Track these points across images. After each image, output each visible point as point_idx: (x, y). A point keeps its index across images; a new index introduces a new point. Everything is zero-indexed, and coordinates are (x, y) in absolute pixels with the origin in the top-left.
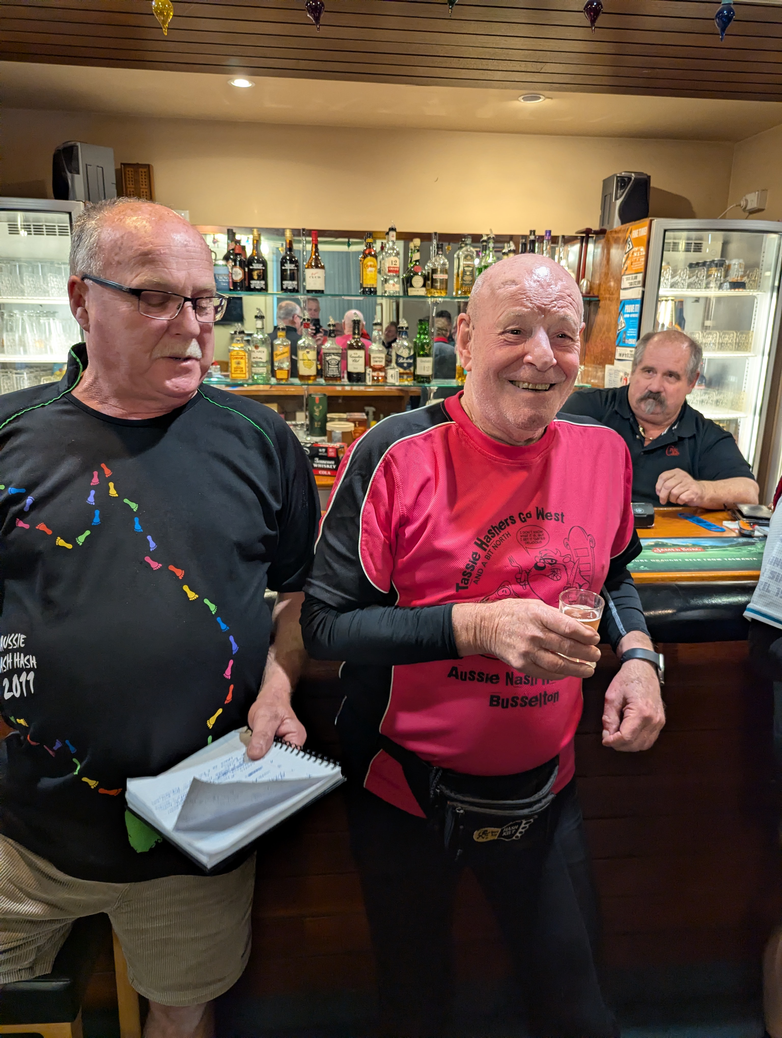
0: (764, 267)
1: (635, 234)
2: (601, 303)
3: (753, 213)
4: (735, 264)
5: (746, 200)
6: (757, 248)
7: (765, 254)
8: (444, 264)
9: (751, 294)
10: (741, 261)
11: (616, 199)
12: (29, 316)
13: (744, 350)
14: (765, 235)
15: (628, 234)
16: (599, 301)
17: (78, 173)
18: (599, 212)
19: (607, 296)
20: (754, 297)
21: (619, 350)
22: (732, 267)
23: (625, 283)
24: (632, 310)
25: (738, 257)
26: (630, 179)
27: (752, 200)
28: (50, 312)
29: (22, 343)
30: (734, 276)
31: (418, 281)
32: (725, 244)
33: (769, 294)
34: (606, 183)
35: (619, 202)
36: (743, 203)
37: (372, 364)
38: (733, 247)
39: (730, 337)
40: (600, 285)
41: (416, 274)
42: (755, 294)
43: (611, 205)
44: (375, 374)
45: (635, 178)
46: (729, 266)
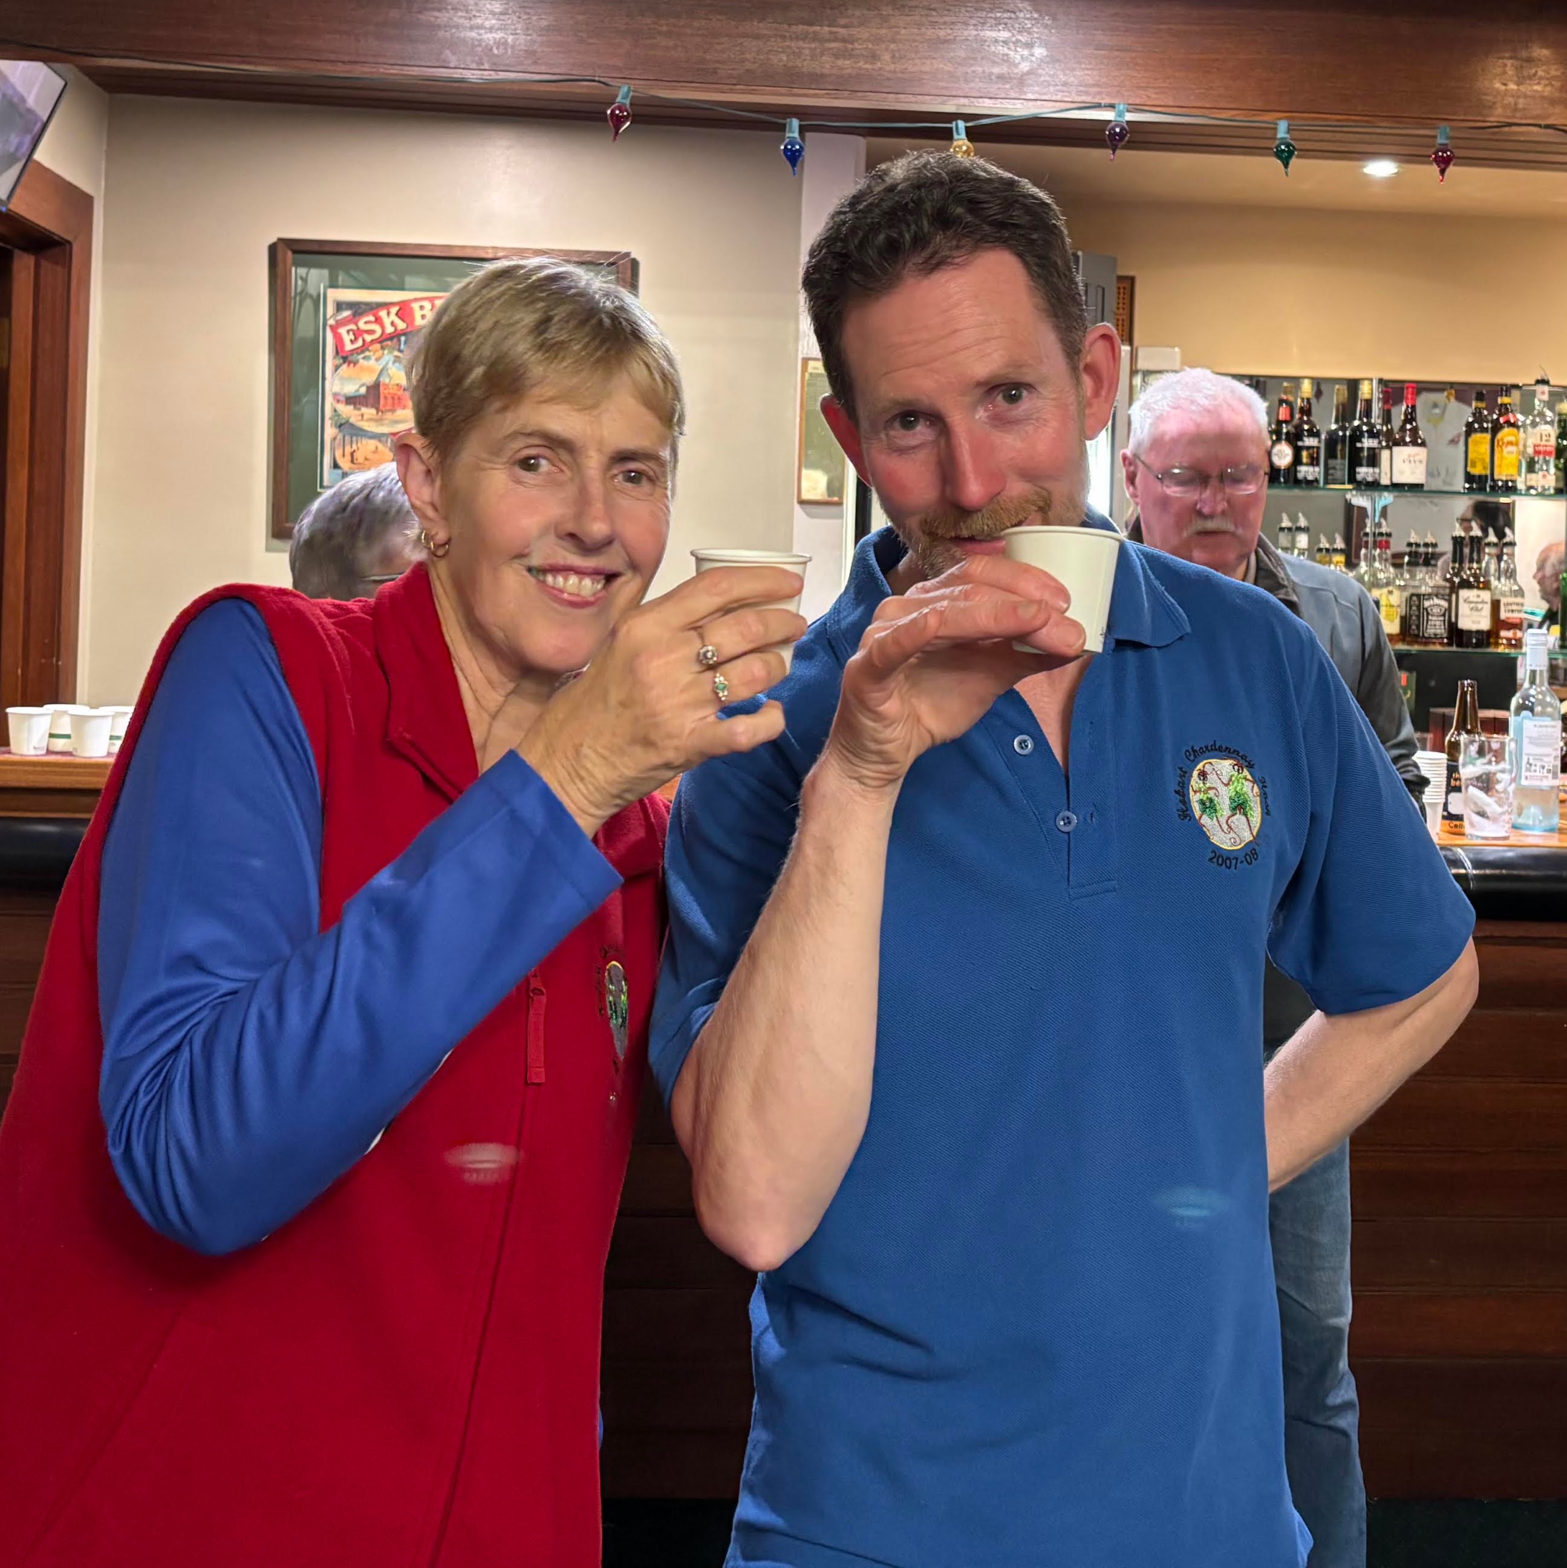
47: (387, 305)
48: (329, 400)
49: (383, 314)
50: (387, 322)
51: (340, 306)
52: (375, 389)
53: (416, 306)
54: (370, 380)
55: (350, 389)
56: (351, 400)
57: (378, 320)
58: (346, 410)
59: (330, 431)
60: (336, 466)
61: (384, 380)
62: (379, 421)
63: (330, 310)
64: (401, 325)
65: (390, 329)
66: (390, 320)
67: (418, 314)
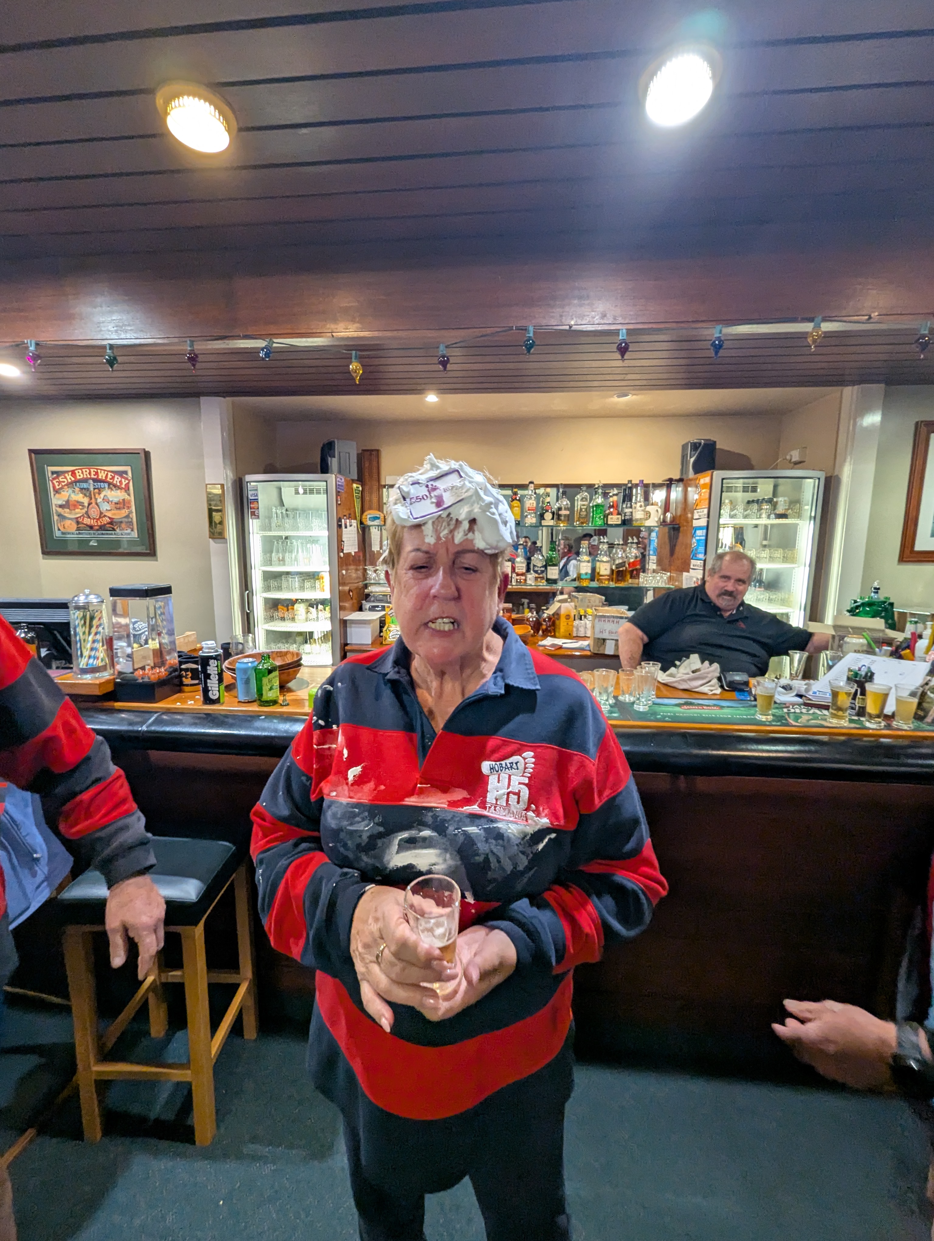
0: (804, 503)
1: (702, 481)
2: (681, 529)
3: (797, 464)
4: (782, 502)
5: (791, 456)
6: (799, 489)
7: (805, 494)
8: (567, 504)
9: (794, 522)
10: (786, 498)
11: (691, 457)
12: (302, 543)
13: (790, 563)
14: (804, 480)
15: (697, 482)
16: (679, 527)
17: (334, 457)
18: (680, 467)
19: (685, 524)
20: (797, 524)
21: (693, 562)
22: (779, 503)
23: (696, 516)
24: (701, 533)
25: (783, 496)
26: (700, 444)
27: (795, 455)
28: (314, 540)
29: (296, 559)
30: (780, 510)
31: (548, 516)
32: (775, 487)
33: (808, 522)
34: (684, 447)
35: (692, 460)
36: (788, 457)
37: (517, 571)
38: (780, 489)
39: (779, 553)
40: (680, 516)
41: (547, 511)
42: (797, 522)
43: (687, 463)
44: (518, 577)
45: (705, 444)
46: (777, 502)
47: (67, 472)
48: (54, 507)
49: (66, 475)
50: (68, 478)
51: (53, 473)
52: (68, 502)
53: (76, 472)
54: (66, 499)
55: (60, 502)
56: (61, 506)
57: (65, 478)
58: (60, 510)
59: (56, 518)
60: (59, 530)
61: (70, 499)
62: (70, 513)
63: (50, 474)
64: (73, 479)
65: (70, 481)
66: (69, 477)
67: (77, 474)
